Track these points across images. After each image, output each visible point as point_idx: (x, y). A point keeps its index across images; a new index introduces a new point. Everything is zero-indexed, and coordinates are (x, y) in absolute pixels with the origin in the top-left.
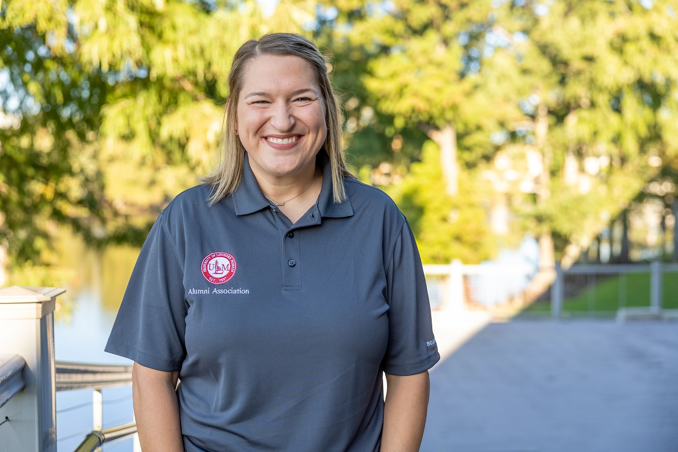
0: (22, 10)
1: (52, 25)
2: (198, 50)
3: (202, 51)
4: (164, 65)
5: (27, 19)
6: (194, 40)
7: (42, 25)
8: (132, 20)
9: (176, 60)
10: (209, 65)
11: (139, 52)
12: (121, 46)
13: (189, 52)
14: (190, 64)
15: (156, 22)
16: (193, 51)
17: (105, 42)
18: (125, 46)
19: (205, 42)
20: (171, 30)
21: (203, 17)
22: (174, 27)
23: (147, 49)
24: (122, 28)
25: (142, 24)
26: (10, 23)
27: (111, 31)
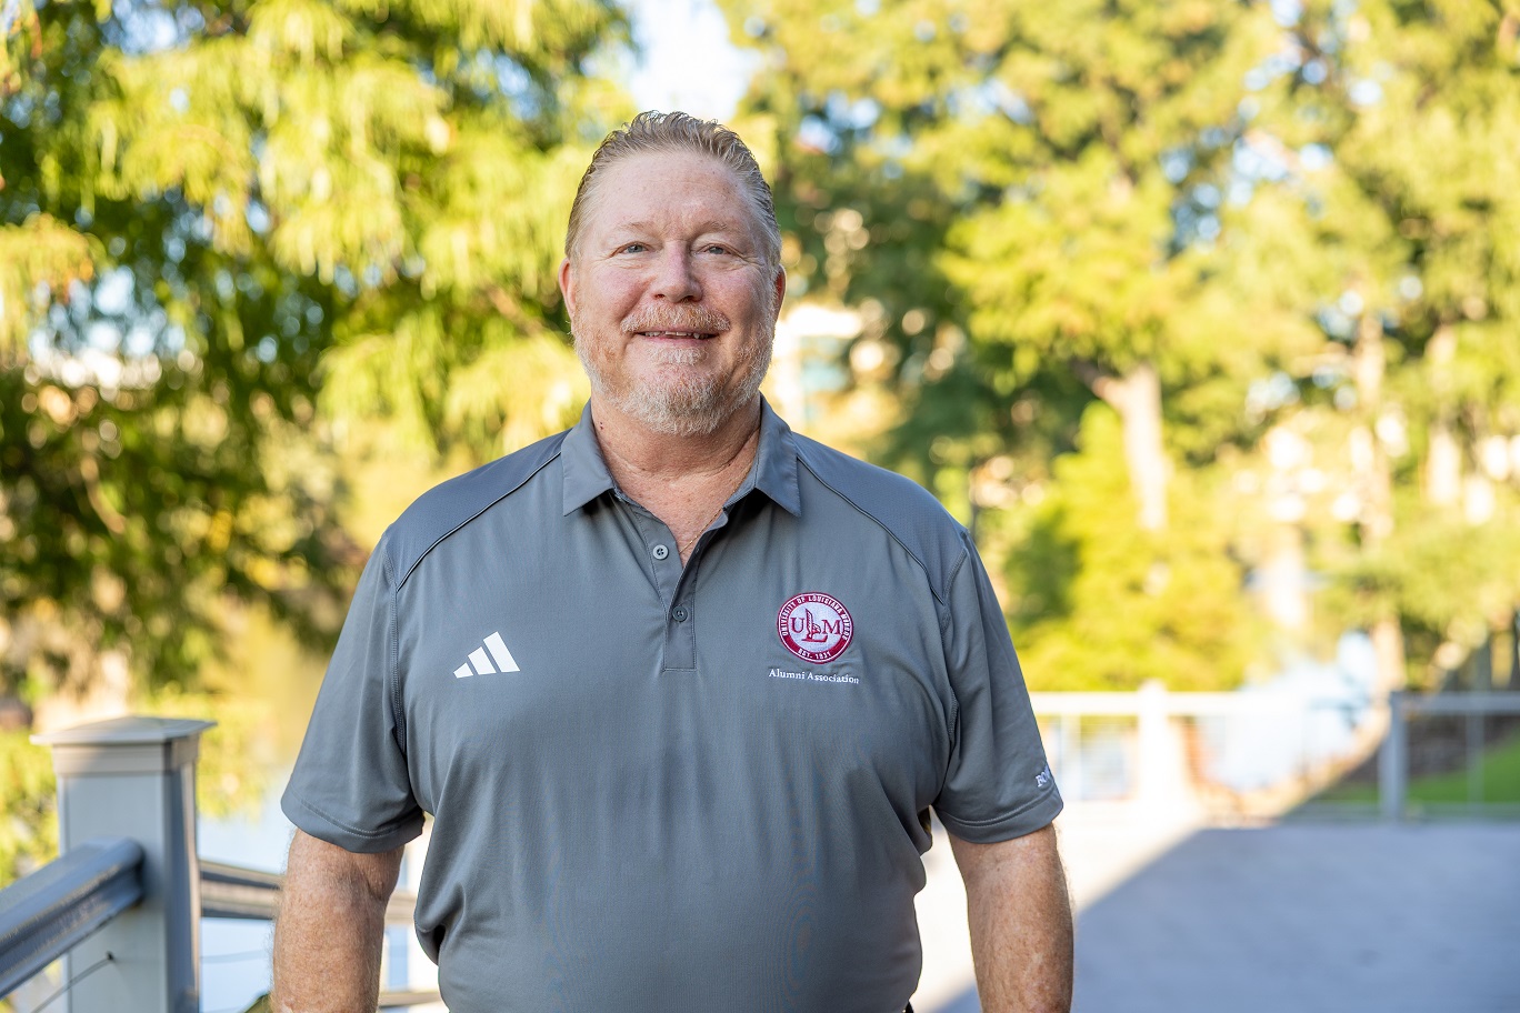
0: (156, 162)
1: (216, 187)
2: (523, 230)
3: (532, 233)
4: (451, 264)
5: (167, 176)
6: (515, 212)
7: (197, 190)
8: (382, 174)
9: (477, 255)
10: (548, 262)
13: (504, 236)
14: (507, 261)
15: (433, 176)
16: (513, 232)
17: (326, 220)
18: (370, 227)
19: (540, 216)
21: (533, 159)
22: (472, 185)
23: (415, 231)
24: (361, 191)
25: (403, 180)
26: (132, 186)
27: (339, 197)
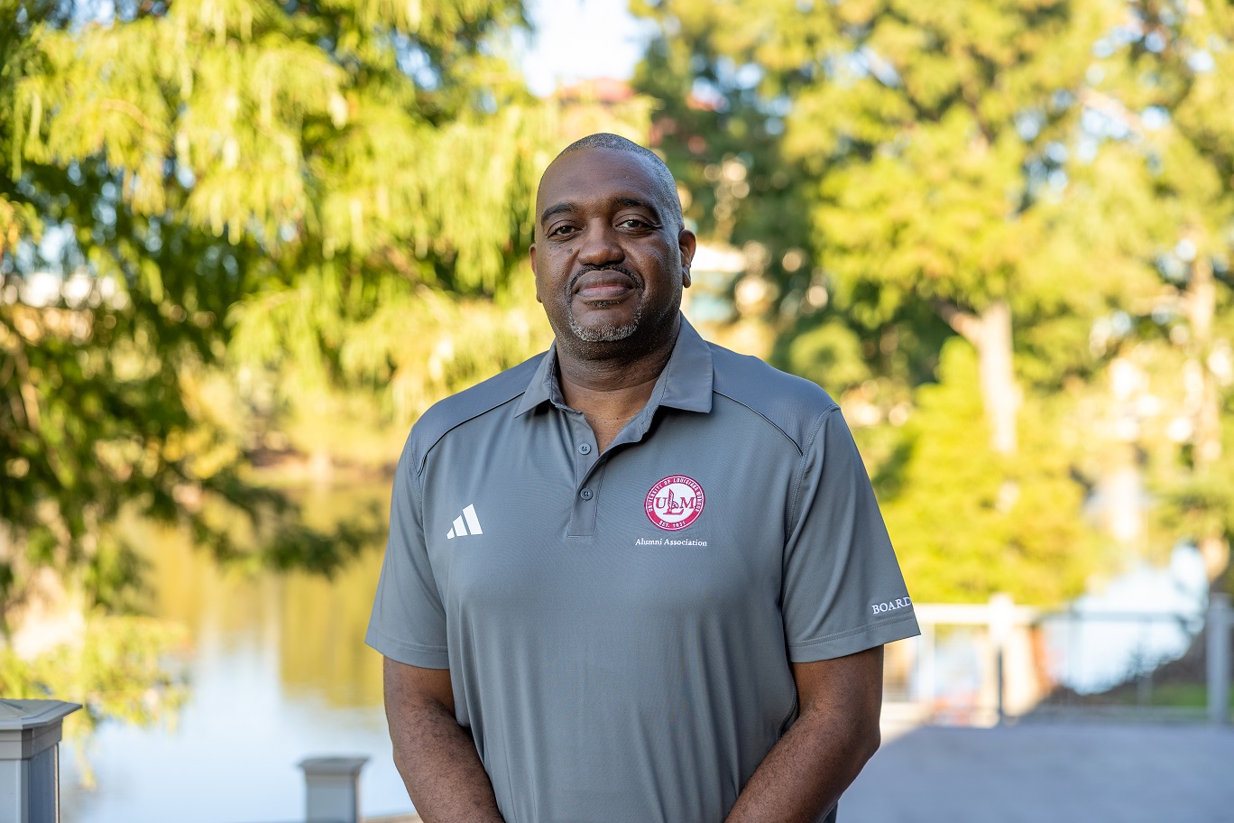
0: (79, 133)
1: (135, 157)
2: (415, 197)
3: (423, 200)
4: (348, 228)
5: (91, 145)
6: (408, 180)
7: (117, 159)
8: (288, 144)
9: (373, 219)
10: (439, 225)
11: (301, 205)
12: (266, 194)
13: (398, 202)
14: (402, 226)
15: (332, 146)
16: (407, 200)
17: (236, 187)
18: (274, 194)
19: (431, 185)
20: (365, 158)
21: (426, 131)
22: (370, 152)
23: (316, 192)
24: (268, 161)
25: (308, 149)
26: (57, 152)
27: (248, 166)
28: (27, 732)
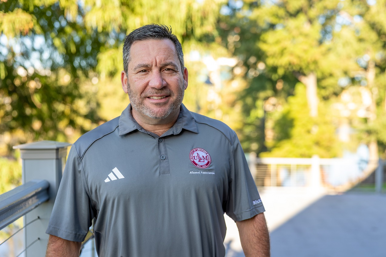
2: (155, 19)
3: (158, 20)
6: (153, 13)
12: (109, 16)
13: (150, 20)
18: (112, 16)
19: (160, 14)
20: (140, 6)
23: (125, 18)
25: (122, 3)
27: (103, 7)
28: (57, 150)
